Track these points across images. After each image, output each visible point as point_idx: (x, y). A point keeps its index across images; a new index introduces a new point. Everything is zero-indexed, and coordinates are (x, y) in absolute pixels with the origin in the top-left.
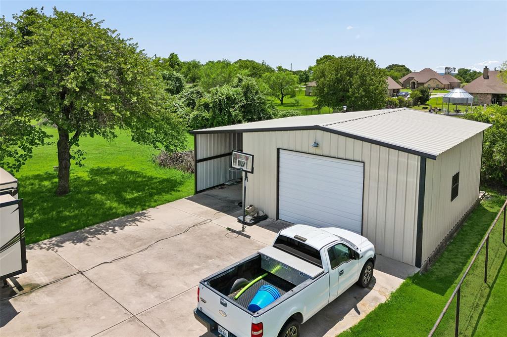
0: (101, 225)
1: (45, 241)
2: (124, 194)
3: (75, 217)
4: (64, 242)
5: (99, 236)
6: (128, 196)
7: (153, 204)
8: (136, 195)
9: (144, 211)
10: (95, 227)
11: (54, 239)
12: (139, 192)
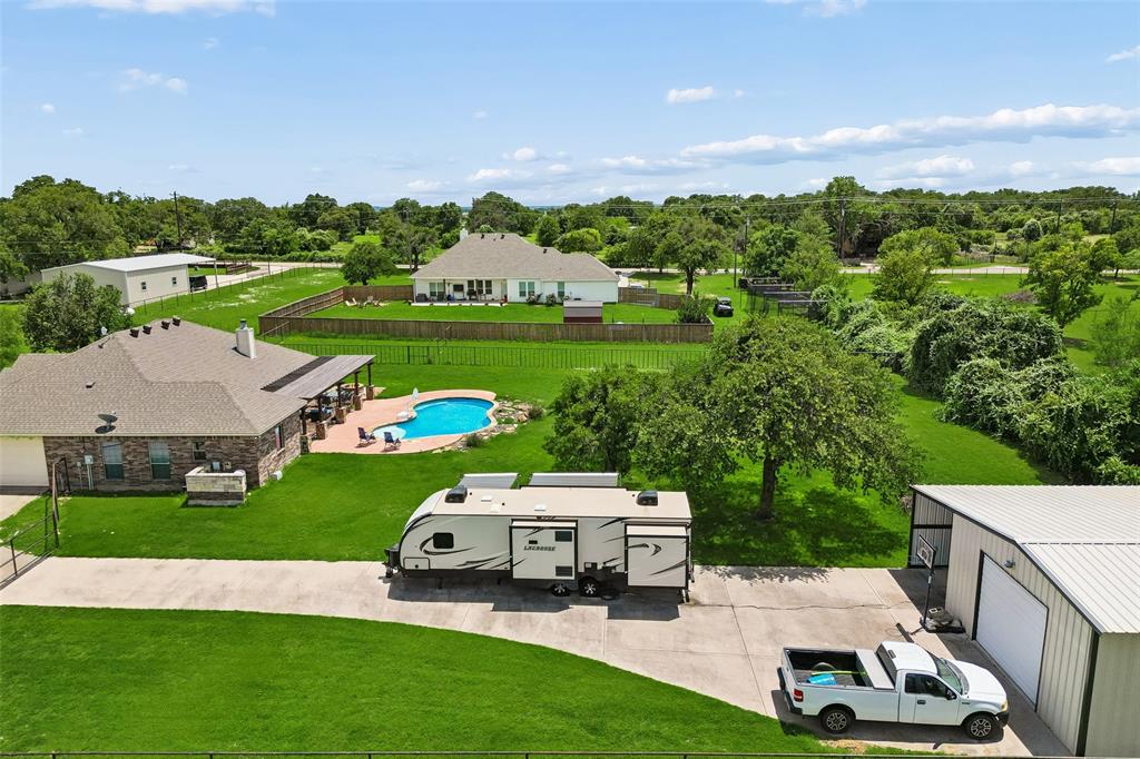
0: (775, 569)
1: (721, 567)
2: (822, 539)
3: (758, 550)
4: (734, 574)
5: (765, 580)
6: (825, 543)
7: (843, 563)
8: (835, 545)
9: (827, 569)
10: (768, 569)
11: (730, 568)
12: (841, 541)
